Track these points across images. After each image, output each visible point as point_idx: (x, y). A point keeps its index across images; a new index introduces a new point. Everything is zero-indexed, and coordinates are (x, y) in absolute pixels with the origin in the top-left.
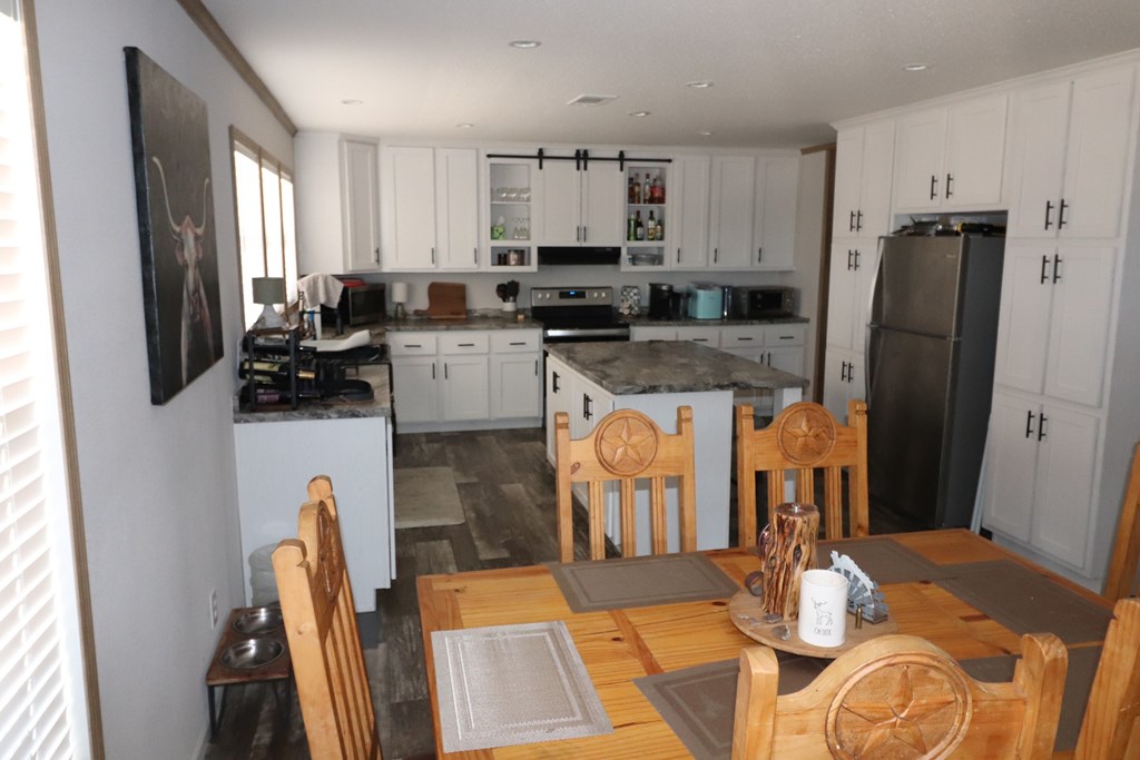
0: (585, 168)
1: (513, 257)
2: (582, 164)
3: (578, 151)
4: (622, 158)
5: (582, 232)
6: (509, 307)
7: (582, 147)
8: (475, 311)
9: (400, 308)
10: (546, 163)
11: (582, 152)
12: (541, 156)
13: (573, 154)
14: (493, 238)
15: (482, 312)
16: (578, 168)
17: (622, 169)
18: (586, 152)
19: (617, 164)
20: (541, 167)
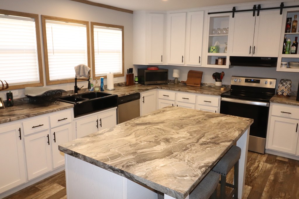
0: (258, 15)
1: (220, 61)
2: (256, 12)
3: (255, 6)
4: (282, 7)
5: (253, 49)
6: (218, 84)
7: (257, 4)
8: (206, 84)
9: (176, 79)
10: (236, 14)
11: (257, 6)
12: (234, 11)
13: (252, 8)
14: (209, 52)
15: (209, 84)
16: (254, 15)
17: (281, 13)
18: (259, 6)
19: (279, 11)
20: (233, 17)
